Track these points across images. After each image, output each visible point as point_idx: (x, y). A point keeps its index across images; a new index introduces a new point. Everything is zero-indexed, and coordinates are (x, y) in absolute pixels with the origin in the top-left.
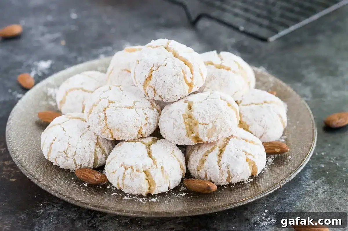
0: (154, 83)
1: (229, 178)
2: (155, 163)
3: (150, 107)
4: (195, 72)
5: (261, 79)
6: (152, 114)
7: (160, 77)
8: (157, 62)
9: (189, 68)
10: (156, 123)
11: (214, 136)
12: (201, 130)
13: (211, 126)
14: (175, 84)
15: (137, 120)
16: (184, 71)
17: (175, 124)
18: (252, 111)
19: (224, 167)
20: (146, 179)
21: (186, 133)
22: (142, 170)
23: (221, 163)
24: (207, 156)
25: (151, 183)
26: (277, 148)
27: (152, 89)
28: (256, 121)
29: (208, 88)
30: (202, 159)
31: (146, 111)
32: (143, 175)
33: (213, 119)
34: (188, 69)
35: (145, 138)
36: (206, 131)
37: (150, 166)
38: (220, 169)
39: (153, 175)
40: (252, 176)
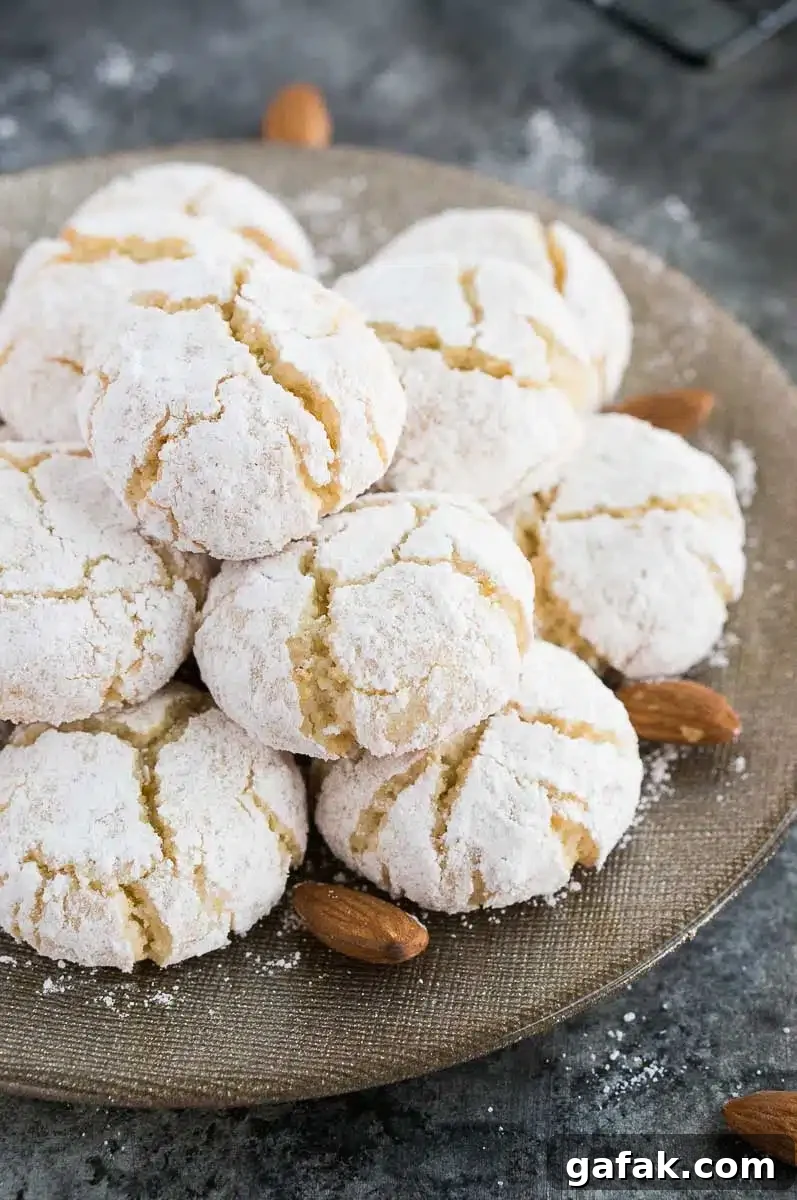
0: (169, 494)
1: (479, 893)
2: (167, 852)
3: (157, 577)
4: (345, 436)
5: (660, 308)
6: (164, 611)
7: (193, 470)
8: (184, 400)
9: (320, 425)
10: (182, 643)
11: (419, 737)
12: (364, 716)
13: (404, 697)
14: (262, 500)
15: (97, 649)
16: (301, 441)
17: (256, 673)
18: (595, 547)
19: (457, 857)
20: (134, 917)
21: (301, 720)
22: (114, 885)
23: (448, 837)
24: (392, 795)
25: (152, 931)
26: (693, 722)
27: (164, 515)
28: (610, 601)
29: (413, 461)
30: (371, 807)
31: (138, 607)
32: (120, 905)
33: (413, 670)
34: (316, 431)
35: (138, 705)
36: (383, 719)
37: (149, 865)
38: (443, 865)
39: (159, 904)
40: (577, 872)
